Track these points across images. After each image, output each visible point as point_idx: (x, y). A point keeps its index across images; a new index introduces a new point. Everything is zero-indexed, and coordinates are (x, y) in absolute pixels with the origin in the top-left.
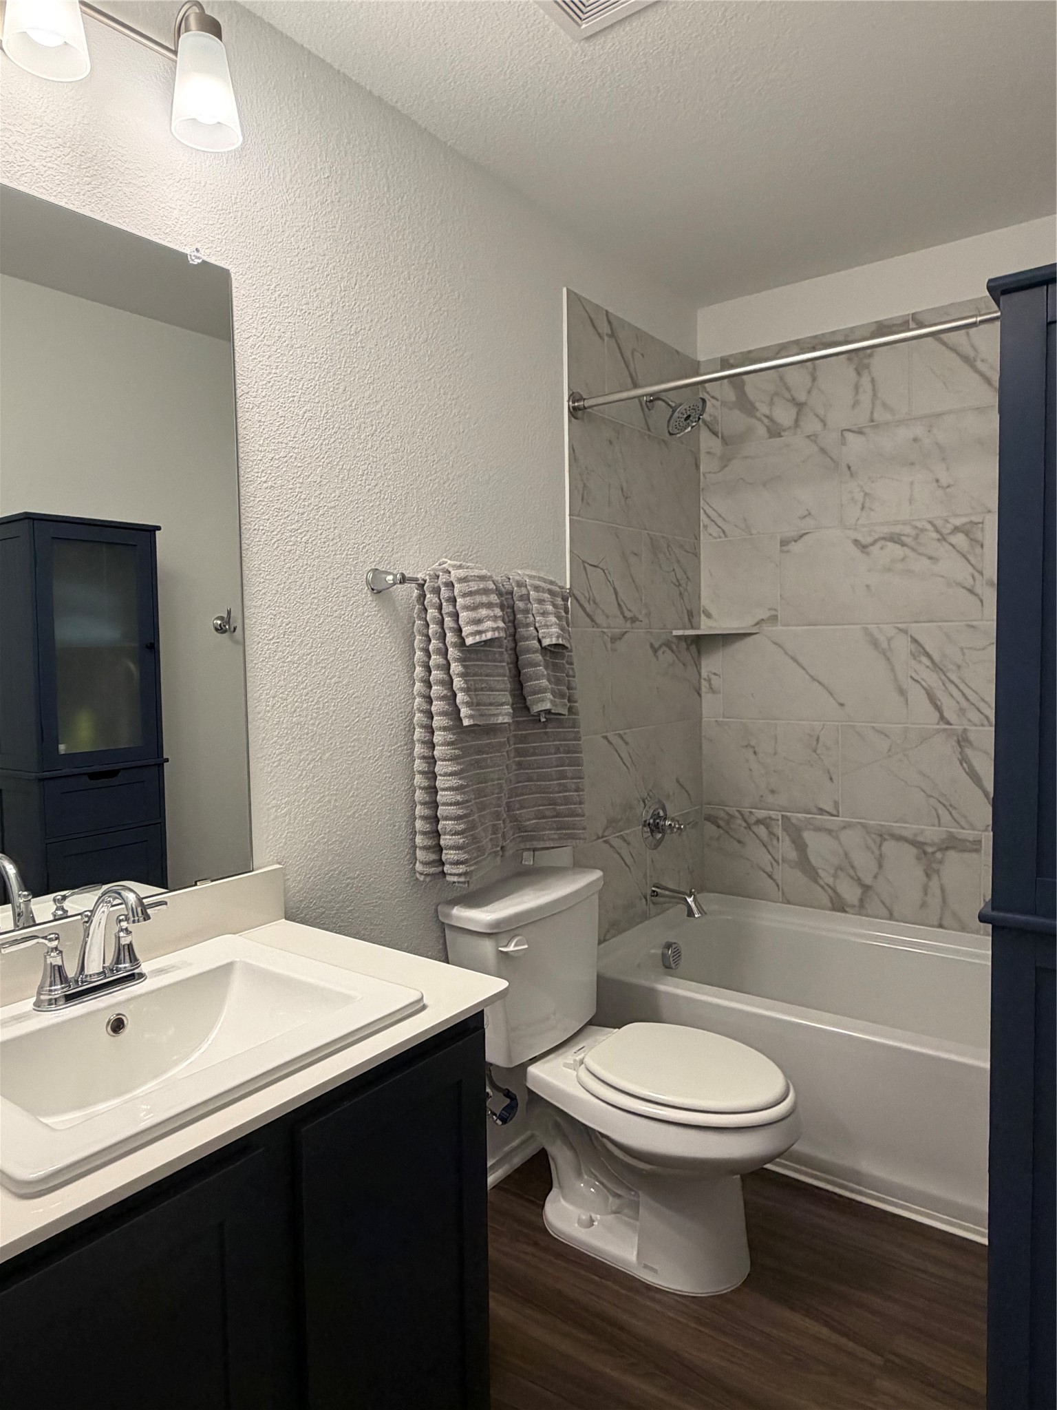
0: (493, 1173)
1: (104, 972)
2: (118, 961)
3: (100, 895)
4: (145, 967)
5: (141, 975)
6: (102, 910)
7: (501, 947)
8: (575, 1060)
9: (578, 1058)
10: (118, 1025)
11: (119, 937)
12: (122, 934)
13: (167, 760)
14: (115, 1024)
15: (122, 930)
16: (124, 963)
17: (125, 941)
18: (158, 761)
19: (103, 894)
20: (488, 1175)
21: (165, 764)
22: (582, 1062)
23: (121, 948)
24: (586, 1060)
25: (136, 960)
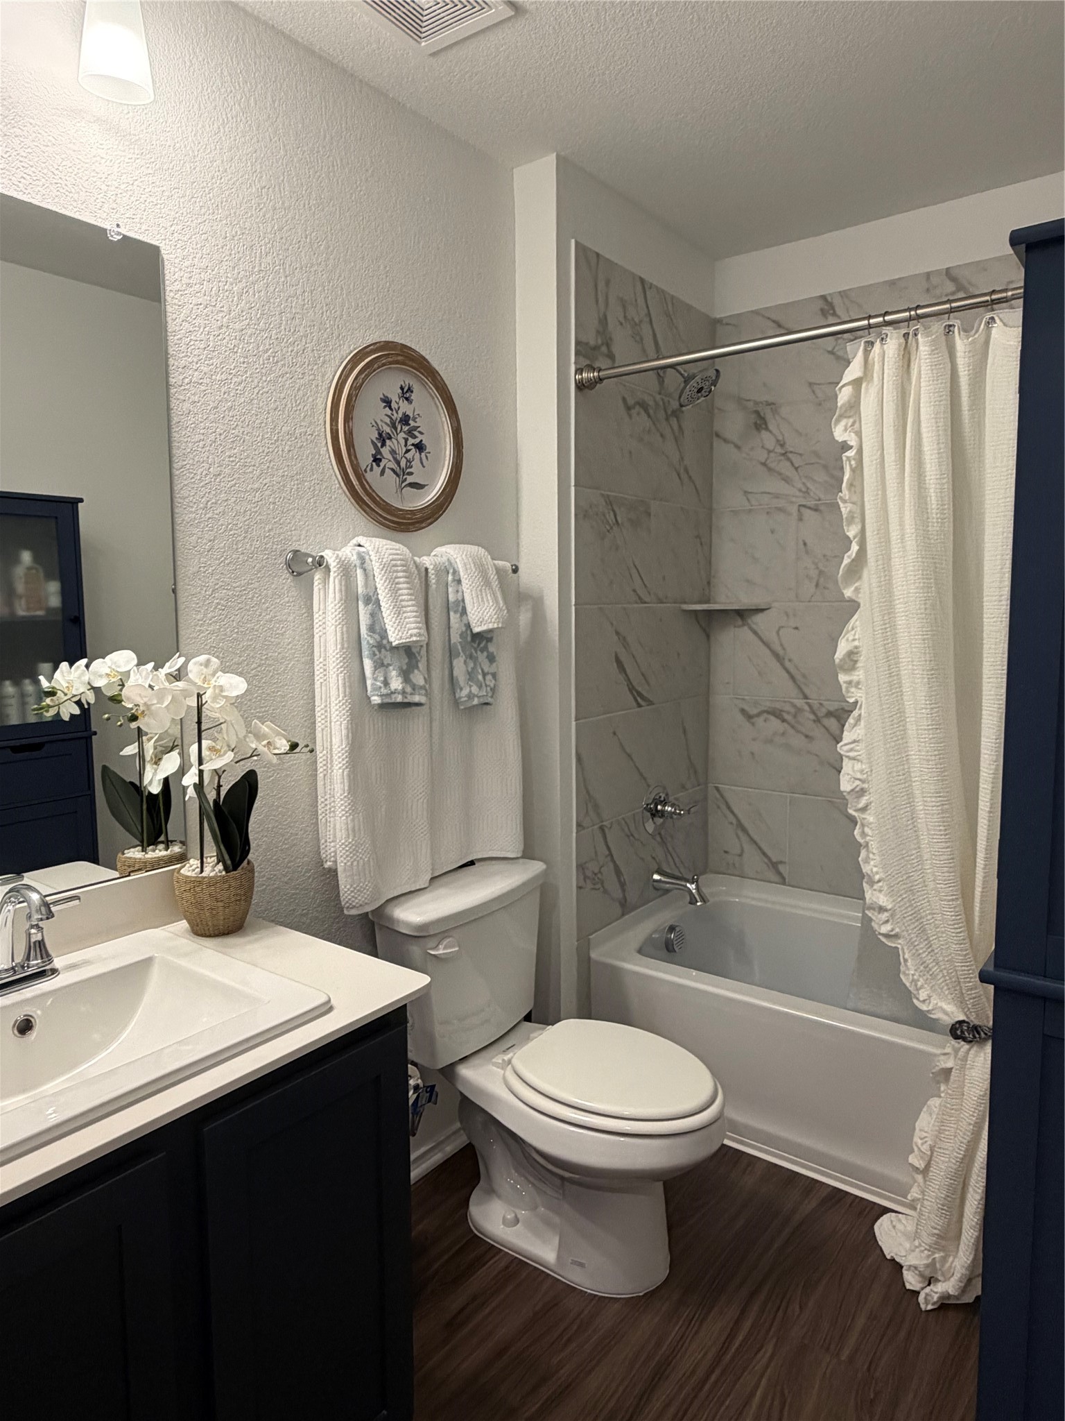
0: (418, 1167)
1: (13, 968)
2: (28, 959)
3: (7, 890)
4: (58, 963)
5: (54, 971)
6: (8, 908)
7: (431, 949)
8: (503, 1060)
9: (506, 1058)
10: (25, 1027)
11: (30, 934)
12: (33, 931)
13: (95, 733)
14: (23, 1024)
15: (32, 927)
16: (36, 959)
17: (36, 937)
18: (85, 734)
19: (10, 891)
20: (412, 1169)
21: (93, 737)
22: (509, 1062)
23: (32, 945)
24: (514, 1061)
25: (48, 955)
